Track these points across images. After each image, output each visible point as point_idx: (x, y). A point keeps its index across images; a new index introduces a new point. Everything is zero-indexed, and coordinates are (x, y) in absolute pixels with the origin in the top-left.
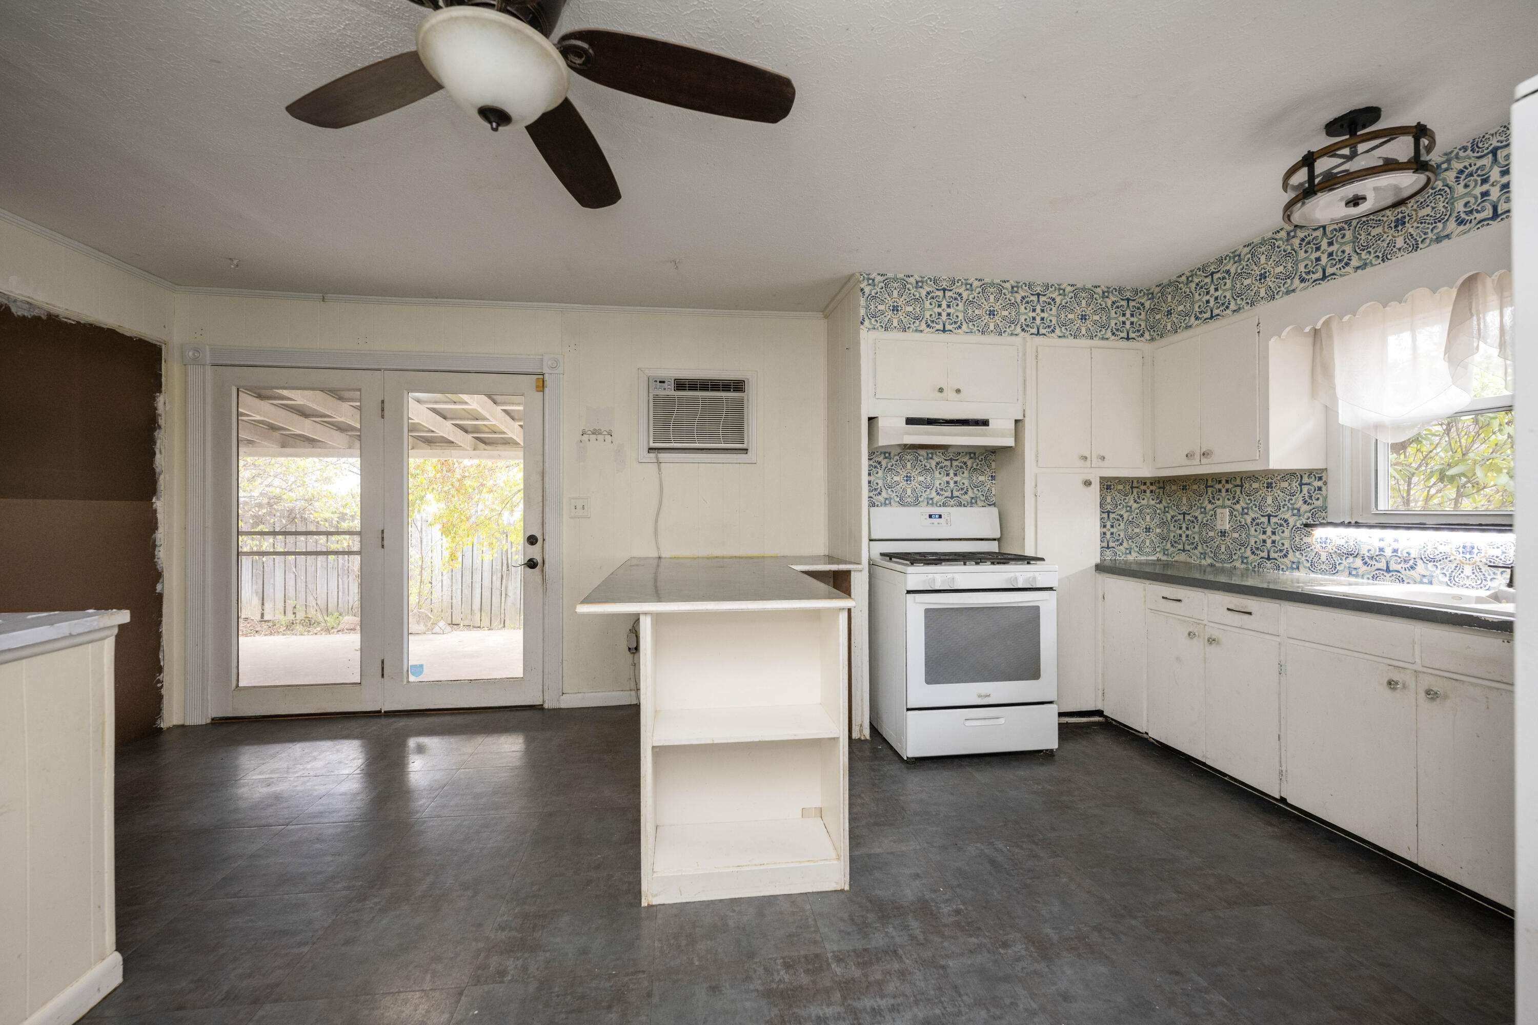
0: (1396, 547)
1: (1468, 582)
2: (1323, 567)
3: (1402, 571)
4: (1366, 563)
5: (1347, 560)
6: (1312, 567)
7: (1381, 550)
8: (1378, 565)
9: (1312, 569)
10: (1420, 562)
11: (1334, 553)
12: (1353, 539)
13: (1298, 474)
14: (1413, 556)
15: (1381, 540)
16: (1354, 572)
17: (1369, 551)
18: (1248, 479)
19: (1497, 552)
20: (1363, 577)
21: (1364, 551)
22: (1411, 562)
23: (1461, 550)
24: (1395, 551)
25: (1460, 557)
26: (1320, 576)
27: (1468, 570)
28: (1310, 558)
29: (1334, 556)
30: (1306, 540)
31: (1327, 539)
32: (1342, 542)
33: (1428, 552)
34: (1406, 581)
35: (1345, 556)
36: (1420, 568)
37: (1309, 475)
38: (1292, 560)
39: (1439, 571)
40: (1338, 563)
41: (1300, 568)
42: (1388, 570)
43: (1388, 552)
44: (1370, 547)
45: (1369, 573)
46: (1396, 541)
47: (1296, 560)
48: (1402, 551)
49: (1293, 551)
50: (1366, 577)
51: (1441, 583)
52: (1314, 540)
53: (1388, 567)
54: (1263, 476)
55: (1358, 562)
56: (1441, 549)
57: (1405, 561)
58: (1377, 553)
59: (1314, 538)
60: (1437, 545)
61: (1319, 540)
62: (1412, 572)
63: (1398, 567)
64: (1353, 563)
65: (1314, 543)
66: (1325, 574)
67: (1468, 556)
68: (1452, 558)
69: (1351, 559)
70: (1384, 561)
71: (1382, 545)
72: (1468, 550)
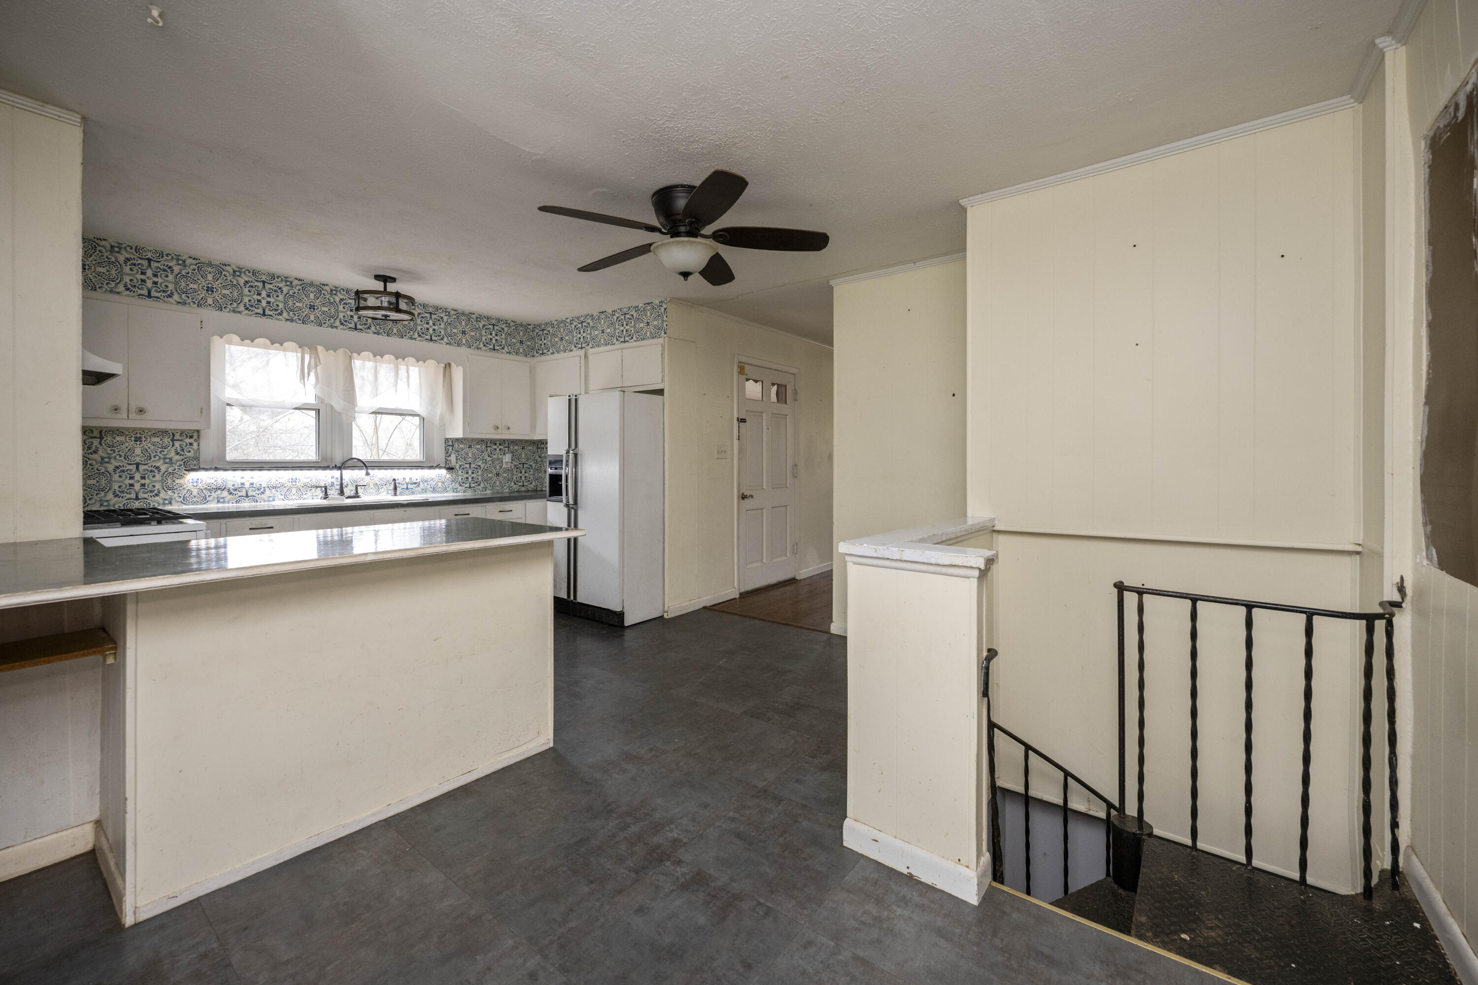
0: (252, 482)
1: (294, 497)
2: (195, 500)
3: (257, 495)
4: (231, 493)
5: (216, 493)
6: (185, 501)
7: (242, 484)
8: (240, 494)
9: (185, 502)
10: (267, 489)
11: (204, 489)
12: (221, 478)
13: (169, 432)
14: (263, 486)
15: (242, 478)
16: (222, 500)
17: (233, 485)
18: (111, 432)
19: (308, 481)
20: (228, 502)
21: (230, 486)
22: (262, 490)
23: (290, 480)
24: (252, 484)
25: (290, 484)
26: (192, 506)
27: (294, 491)
28: (182, 494)
29: (204, 491)
30: (178, 481)
31: (198, 479)
32: (212, 481)
33: (272, 483)
34: (259, 501)
35: (214, 490)
36: (268, 492)
37: (181, 434)
38: (164, 497)
39: (279, 493)
40: (208, 495)
41: (172, 502)
42: (247, 496)
43: (247, 485)
44: (234, 483)
45: (233, 500)
46: (252, 478)
47: (168, 497)
48: (256, 484)
49: (165, 491)
50: (230, 502)
51: (280, 499)
52: (186, 481)
53: (247, 494)
54: (131, 431)
55: (225, 493)
56: (280, 481)
57: (258, 489)
58: (240, 486)
59: (186, 479)
60: (278, 479)
61: (190, 481)
62: (263, 496)
63: (254, 494)
64: (220, 494)
65: (186, 483)
66: (197, 504)
67: (294, 483)
68: (286, 485)
69: (219, 492)
70: (244, 491)
71: (243, 481)
72: (294, 480)
